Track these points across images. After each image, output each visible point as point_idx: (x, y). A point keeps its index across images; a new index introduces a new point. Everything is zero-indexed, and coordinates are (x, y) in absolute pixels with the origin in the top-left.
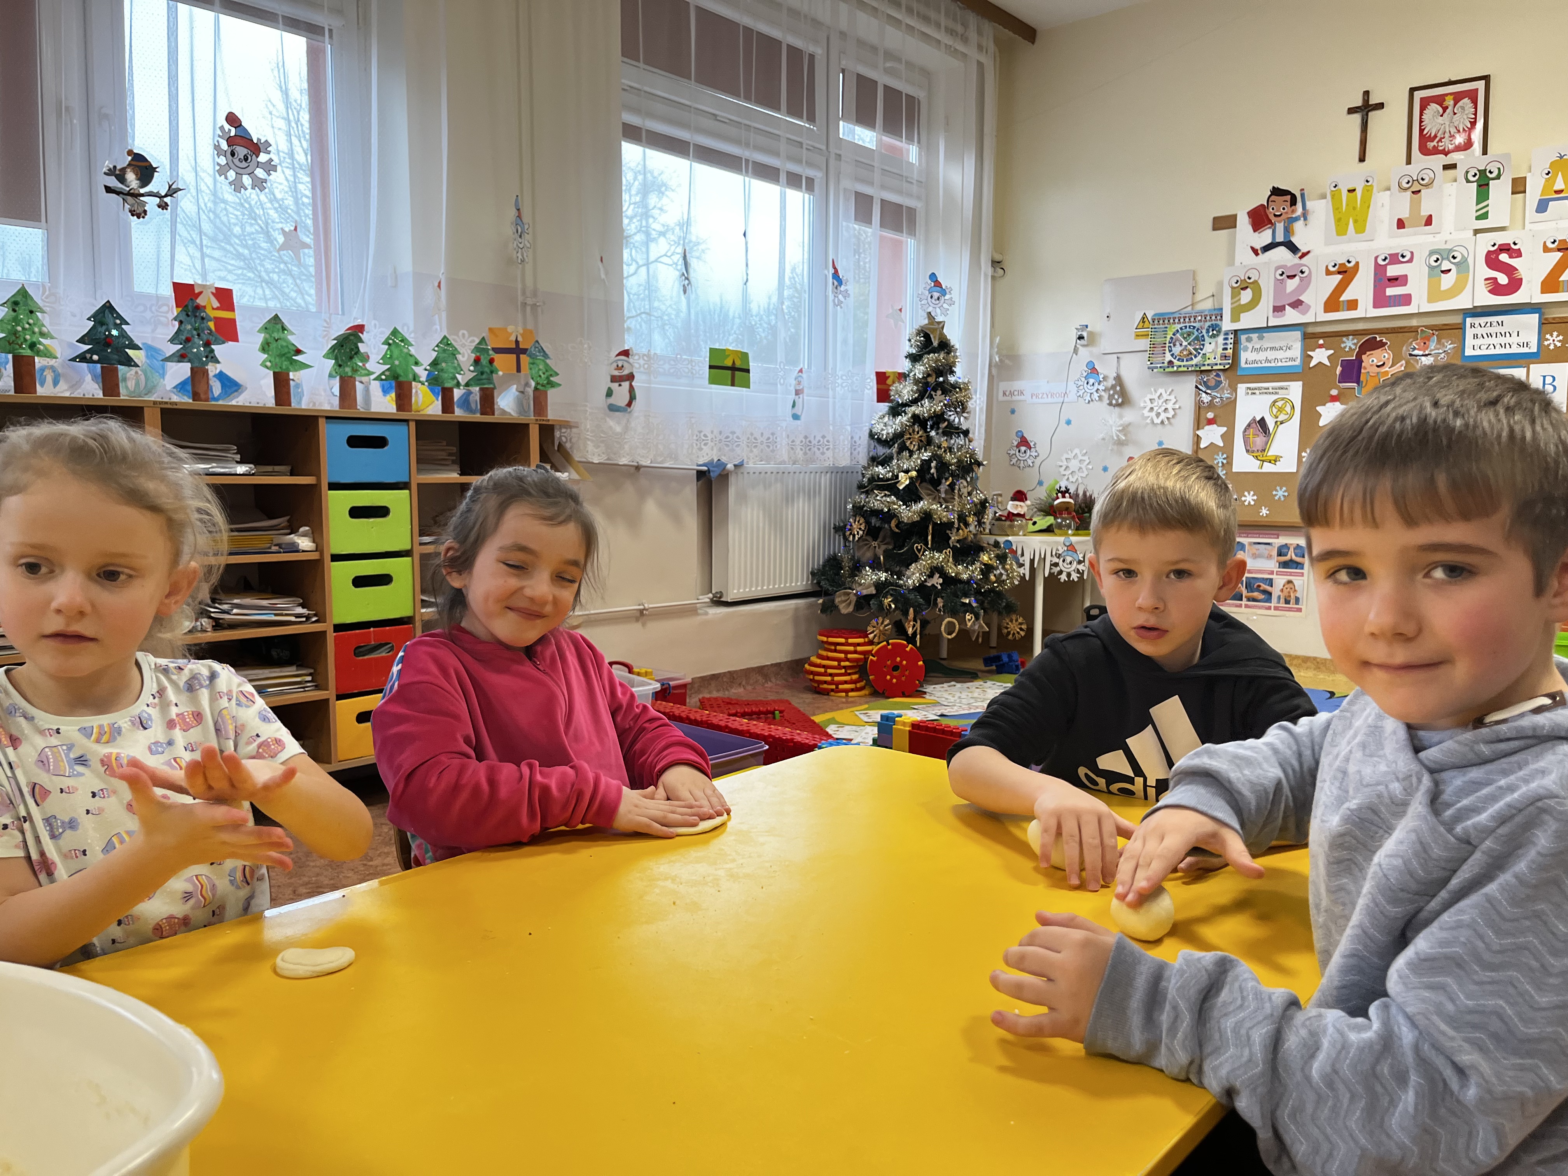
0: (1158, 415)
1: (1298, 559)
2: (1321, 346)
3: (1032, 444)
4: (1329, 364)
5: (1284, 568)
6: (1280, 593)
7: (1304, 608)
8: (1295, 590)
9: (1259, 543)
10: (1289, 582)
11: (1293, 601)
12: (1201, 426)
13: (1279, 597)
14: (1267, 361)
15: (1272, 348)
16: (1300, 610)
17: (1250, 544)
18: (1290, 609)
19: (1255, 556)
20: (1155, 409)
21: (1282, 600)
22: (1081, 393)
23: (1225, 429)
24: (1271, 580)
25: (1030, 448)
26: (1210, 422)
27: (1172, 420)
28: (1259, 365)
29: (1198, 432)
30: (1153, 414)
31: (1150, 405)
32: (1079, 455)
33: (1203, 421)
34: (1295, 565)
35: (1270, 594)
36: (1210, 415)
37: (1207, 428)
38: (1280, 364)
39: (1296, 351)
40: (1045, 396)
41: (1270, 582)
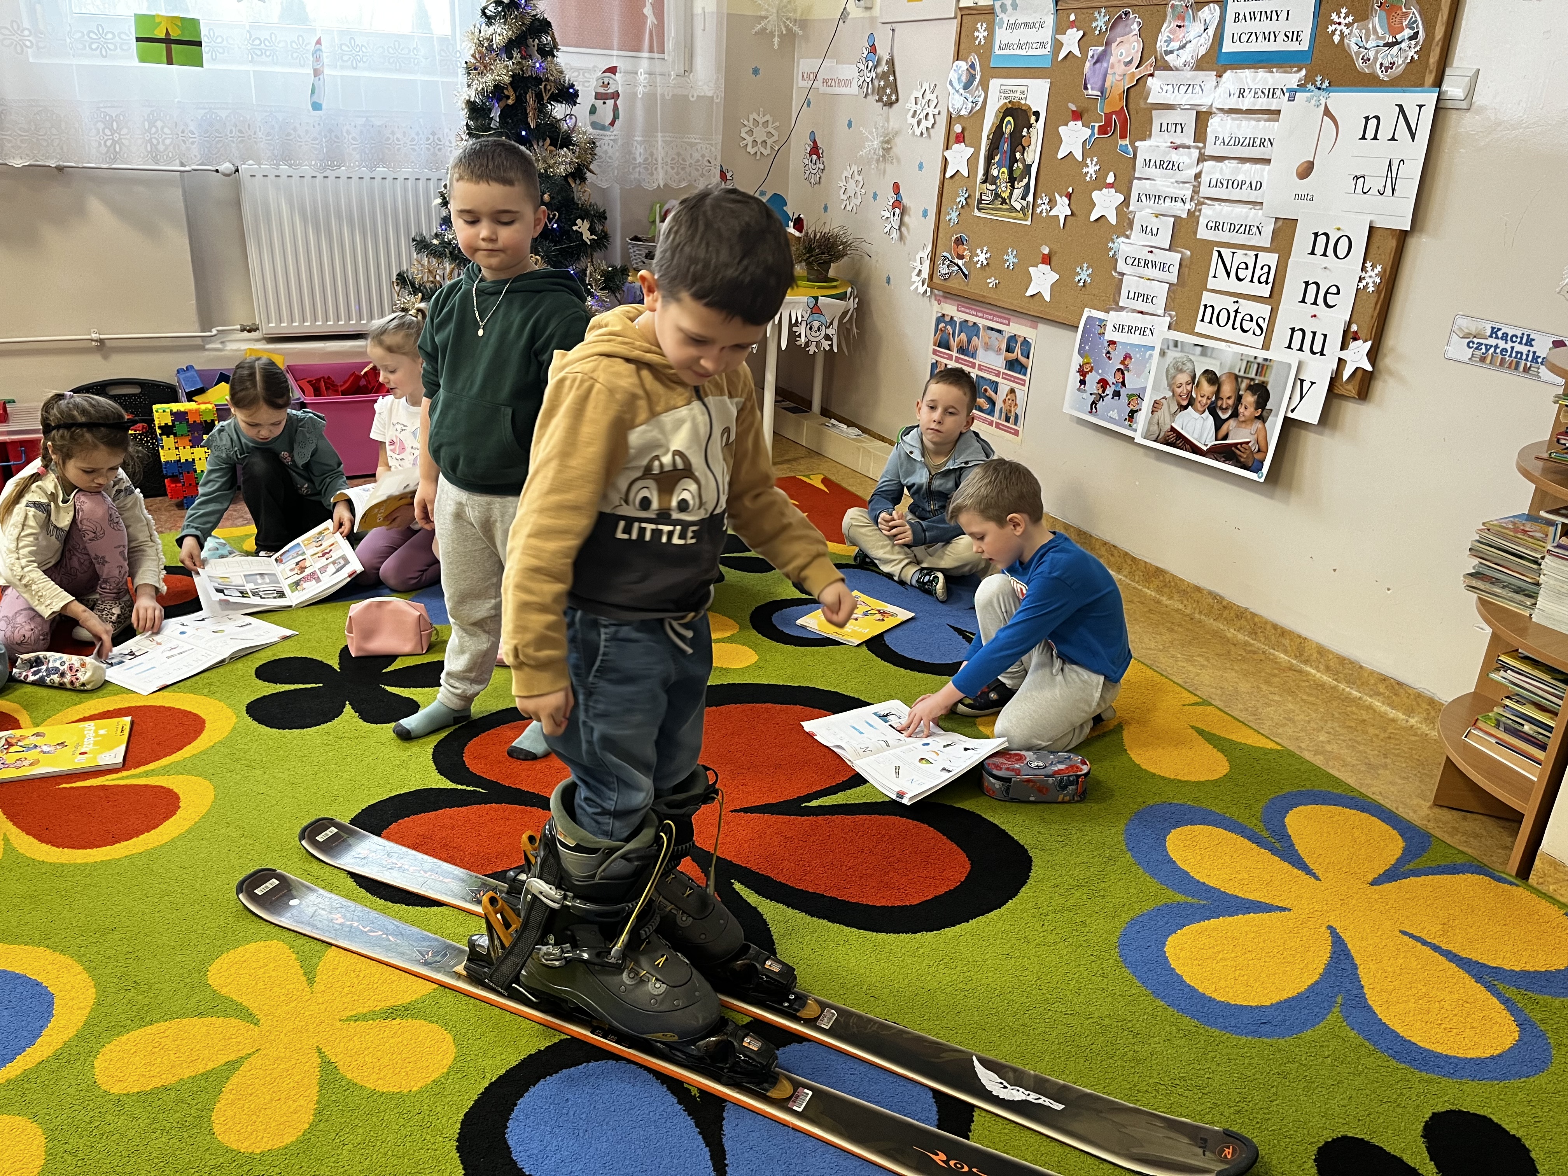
0: (919, 123)
1: (1023, 359)
2: (1072, 24)
3: (820, 152)
4: (1079, 55)
5: (1009, 370)
6: (1002, 405)
7: (1020, 430)
8: (1016, 405)
9: (992, 329)
10: (1012, 391)
11: (1012, 419)
12: (950, 144)
13: (1001, 409)
14: (1020, 46)
15: (1027, 25)
16: (1016, 433)
17: (984, 326)
18: (1007, 430)
19: (987, 347)
20: (918, 113)
21: (1003, 415)
22: (860, 82)
23: (972, 150)
24: (997, 383)
25: (819, 157)
26: (960, 138)
27: (932, 131)
28: (1012, 52)
29: (947, 154)
30: (916, 120)
31: (914, 107)
32: (856, 173)
33: (953, 138)
34: (1019, 367)
35: (993, 403)
36: (958, 128)
37: (956, 147)
38: (1031, 52)
39: (1046, 34)
40: (833, 84)
41: (995, 386)
